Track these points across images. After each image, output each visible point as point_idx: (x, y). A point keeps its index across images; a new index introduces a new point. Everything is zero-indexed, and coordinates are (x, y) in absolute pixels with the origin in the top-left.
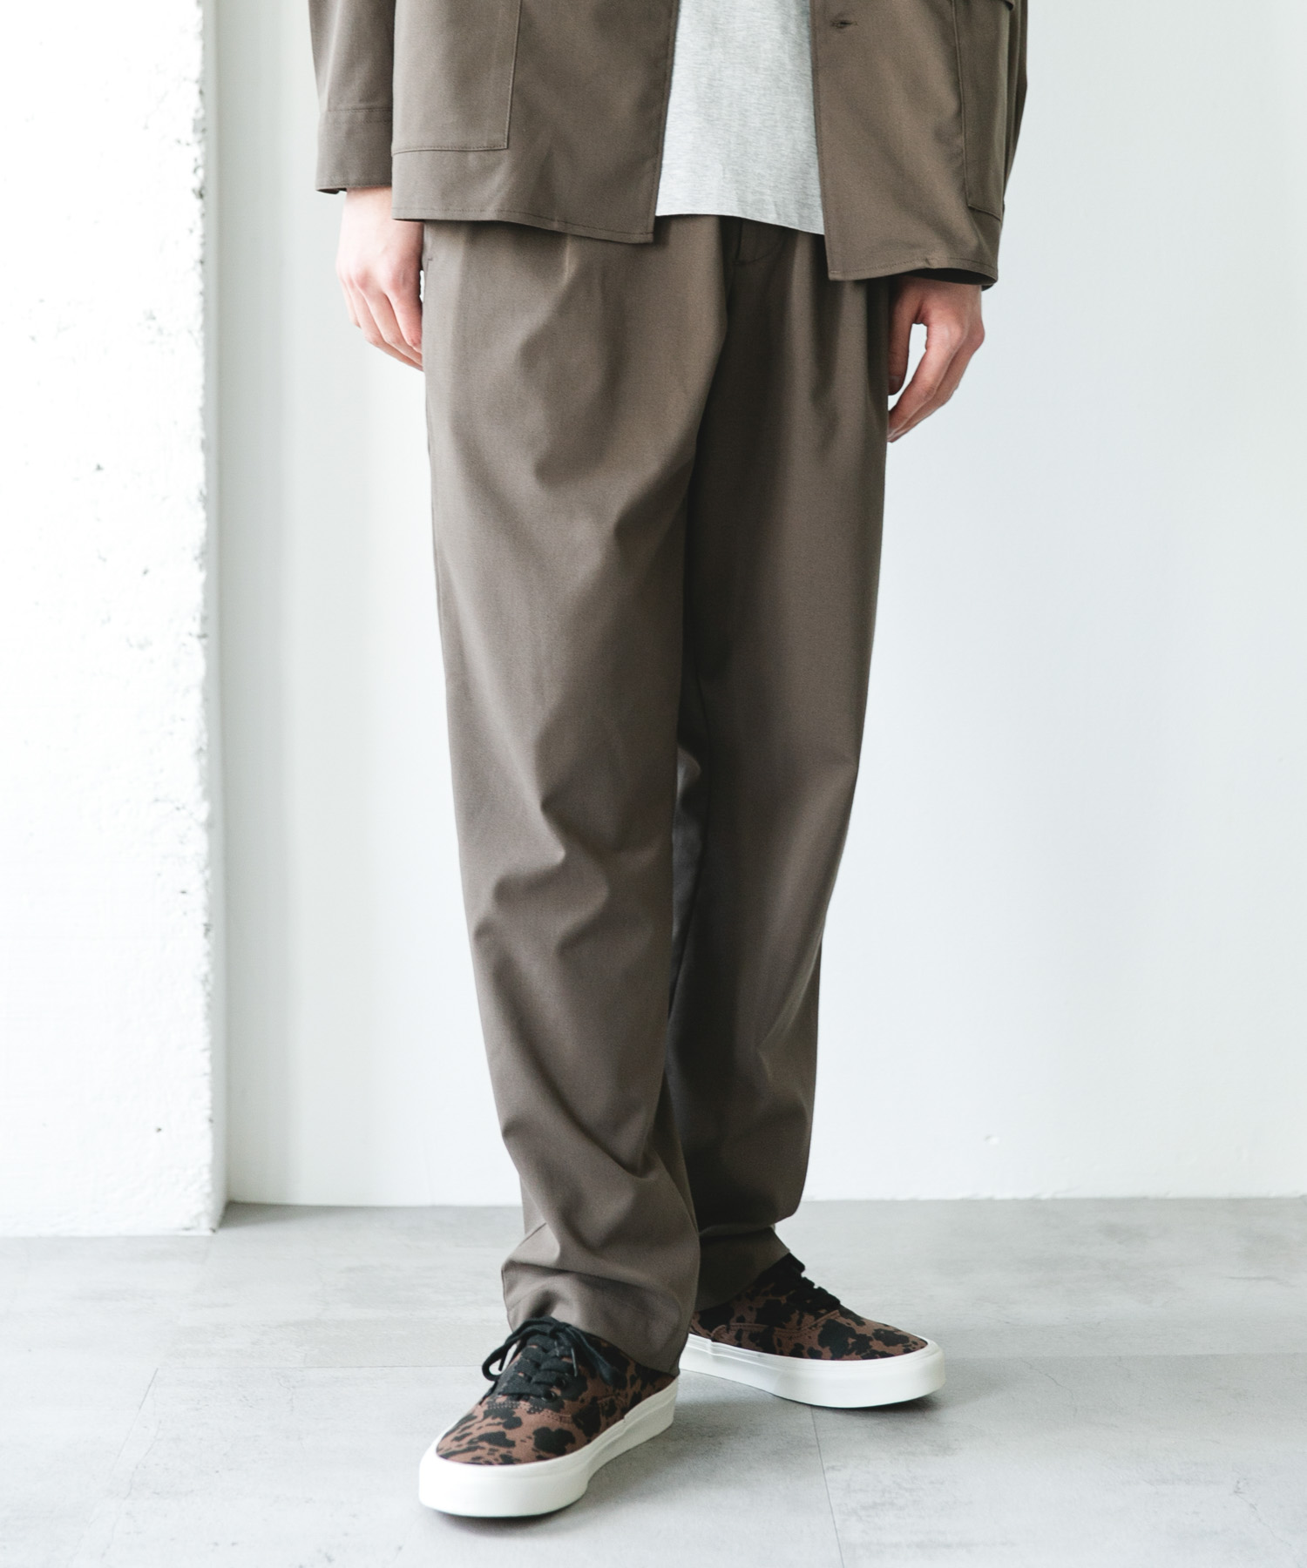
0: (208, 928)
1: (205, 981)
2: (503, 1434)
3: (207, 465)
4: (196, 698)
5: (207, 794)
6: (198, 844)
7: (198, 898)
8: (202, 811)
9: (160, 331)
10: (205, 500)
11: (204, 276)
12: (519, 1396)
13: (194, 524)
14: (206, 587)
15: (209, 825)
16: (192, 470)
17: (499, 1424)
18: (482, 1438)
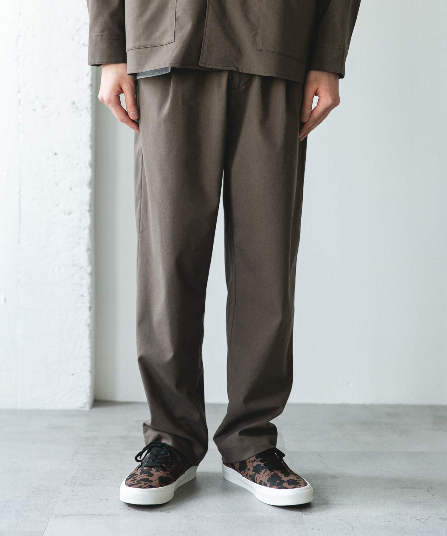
0: (90, 308)
1: (89, 326)
2: (148, 479)
3: (92, 153)
4: (87, 231)
5: (90, 264)
6: (87, 280)
7: (87, 298)
8: (89, 269)
9: (77, 108)
10: (91, 165)
11: (92, 90)
12: (152, 467)
13: (87, 174)
14: (91, 194)
15: (91, 274)
16: (87, 155)
17: (146, 476)
18: (141, 480)
